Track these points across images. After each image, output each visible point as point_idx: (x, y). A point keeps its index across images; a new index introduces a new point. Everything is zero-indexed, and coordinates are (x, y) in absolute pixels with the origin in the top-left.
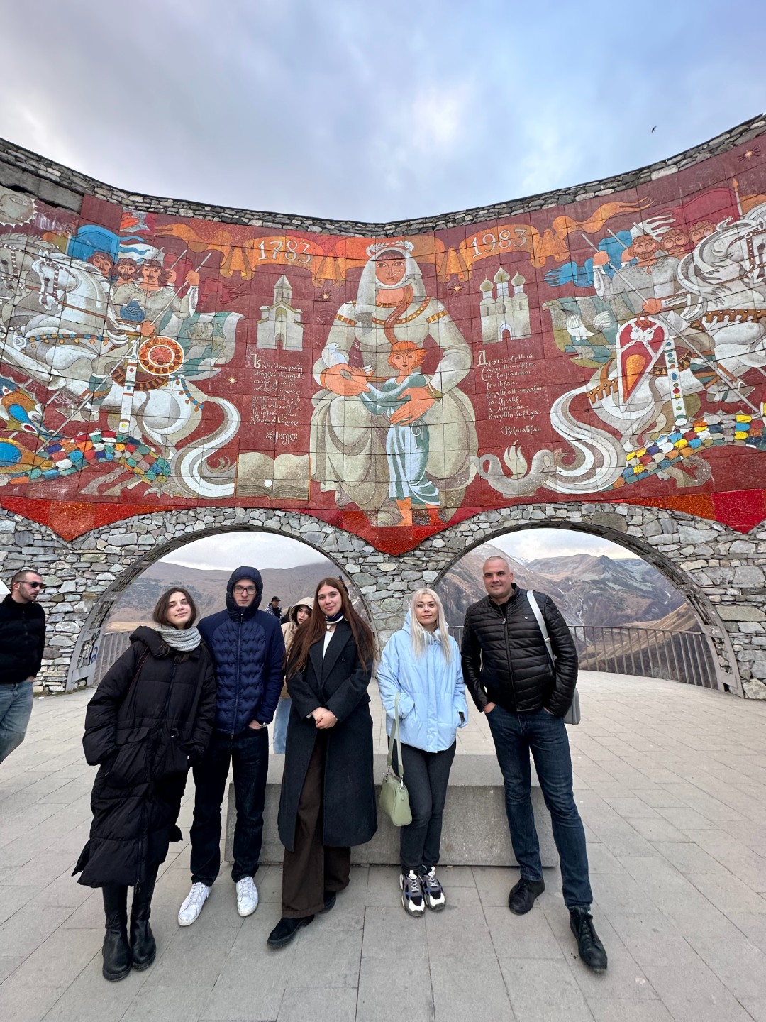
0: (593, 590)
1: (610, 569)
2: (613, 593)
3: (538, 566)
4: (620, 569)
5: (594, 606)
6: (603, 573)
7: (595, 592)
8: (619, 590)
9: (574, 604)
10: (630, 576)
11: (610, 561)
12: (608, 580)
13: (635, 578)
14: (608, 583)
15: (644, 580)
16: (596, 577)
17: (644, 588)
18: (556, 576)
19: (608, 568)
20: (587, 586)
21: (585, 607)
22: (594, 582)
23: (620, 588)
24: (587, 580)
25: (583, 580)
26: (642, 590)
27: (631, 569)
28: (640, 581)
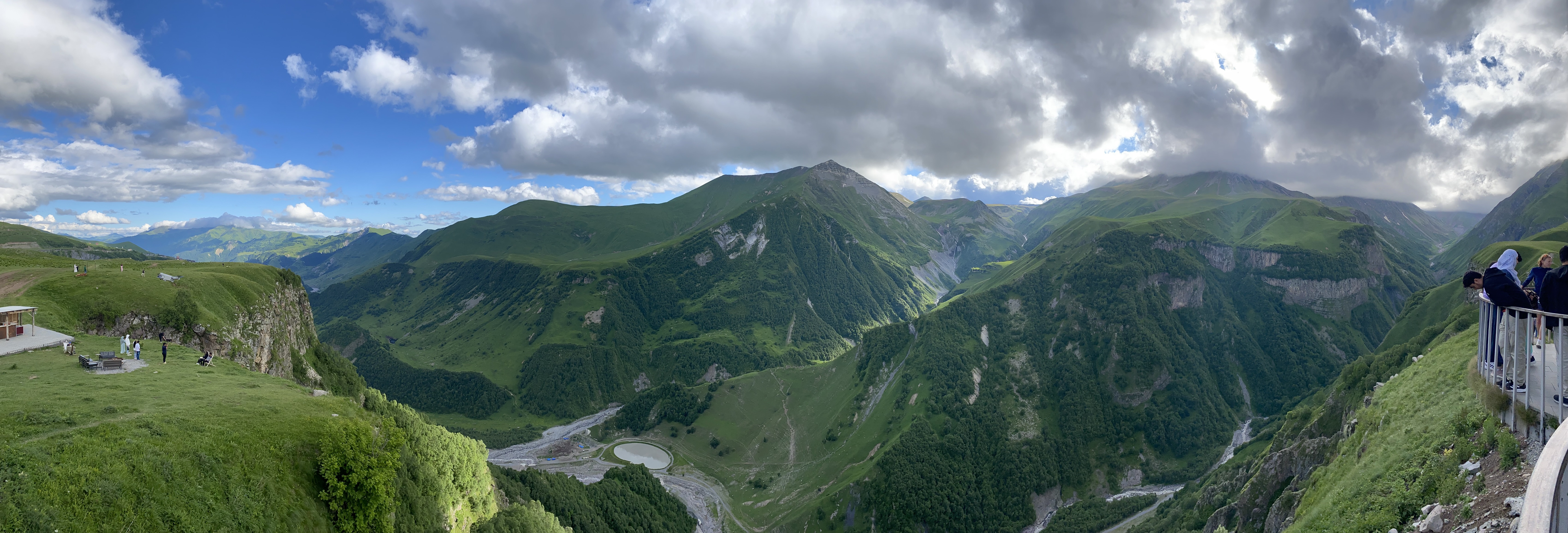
5: (966, 248)
7: (969, 236)
8: (987, 233)
9: (950, 247)
10: (1000, 221)
11: (985, 206)
12: (980, 224)
13: (1004, 224)
14: (981, 227)
15: (1009, 226)
16: (971, 221)
17: (1008, 233)
18: (937, 219)
19: (982, 212)
20: (963, 229)
21: (959, 249)
23: (989, 231)
24: (963, 223)
25: (960, 223)
26: (1006, 234)
28: (1007, 226)
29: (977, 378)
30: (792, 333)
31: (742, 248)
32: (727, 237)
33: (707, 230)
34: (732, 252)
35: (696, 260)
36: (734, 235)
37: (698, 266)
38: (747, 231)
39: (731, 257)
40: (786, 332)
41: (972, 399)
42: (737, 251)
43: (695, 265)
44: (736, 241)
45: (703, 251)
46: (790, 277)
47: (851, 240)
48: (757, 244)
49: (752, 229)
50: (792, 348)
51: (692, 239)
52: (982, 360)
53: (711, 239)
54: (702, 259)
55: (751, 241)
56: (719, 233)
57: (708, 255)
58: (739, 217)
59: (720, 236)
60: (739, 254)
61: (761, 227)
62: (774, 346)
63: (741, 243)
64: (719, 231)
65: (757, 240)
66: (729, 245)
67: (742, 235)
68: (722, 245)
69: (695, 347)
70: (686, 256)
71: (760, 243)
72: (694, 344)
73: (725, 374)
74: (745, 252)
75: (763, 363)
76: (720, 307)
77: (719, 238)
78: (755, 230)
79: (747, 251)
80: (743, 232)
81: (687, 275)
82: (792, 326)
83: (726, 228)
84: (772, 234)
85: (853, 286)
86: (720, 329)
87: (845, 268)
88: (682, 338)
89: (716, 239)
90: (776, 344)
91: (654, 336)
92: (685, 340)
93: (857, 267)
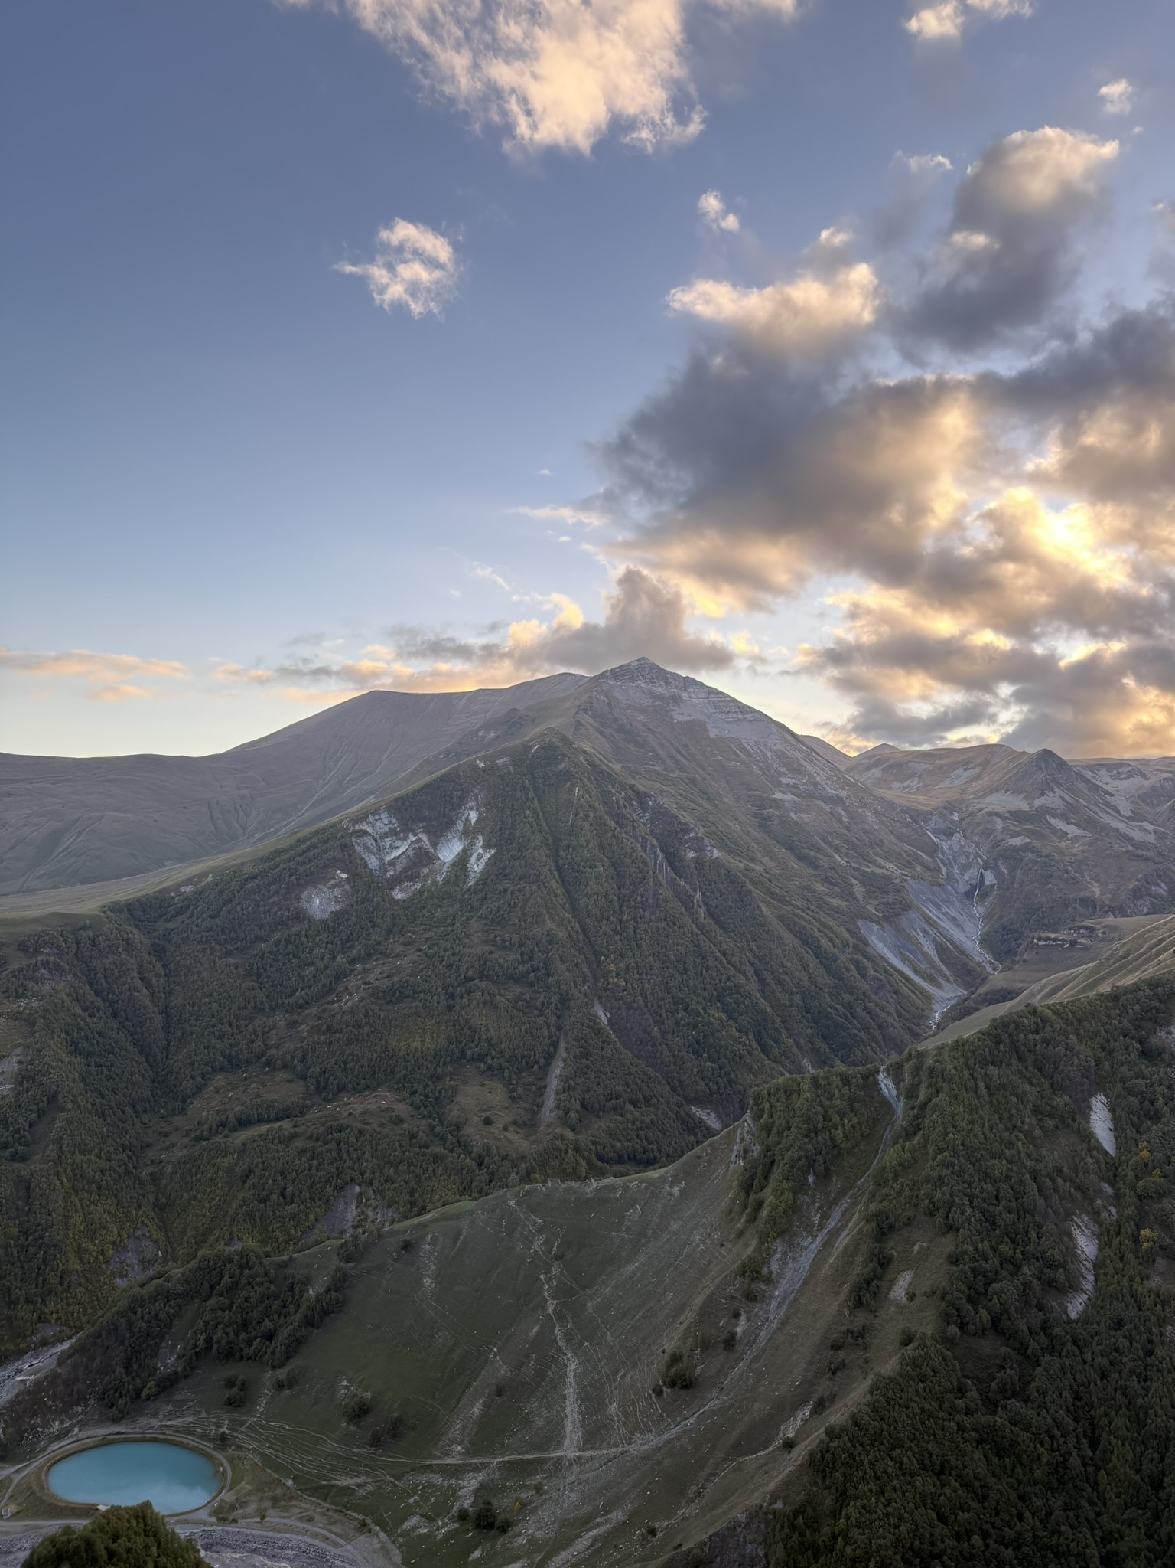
0: (1014, 835)
1: (1059, 784)
2: (1063, 845)
3: (877, 772)
4: (1081, 786)
5: (1014, 875)
6: (1042, 795)
7: (1017, 841)
8: (1077, 838)
10: (1107, 804)
11: (1062, 764)
12: (1052, 813)
13: (1117, 811)
14: (1053, 821)
15: (1137, 817)
16: (1020, 804)
17: (1137, 835)
18: (921, 798)
19: (1054, 780)
20: (1000, 825)
21: (990, 879)
22: (1017, 815)
23: (1079, 832)
24: (1000, 810)
25: (990, 809)
26: (1130, 840)
27: (1107, 788)
28: (1129, 818)
29: (1086, 1245)
30: (557, 1093)
31: (425, 871)
32: (387, 842)
33: (334, 825)
34: (401, 882)
35: (305, 905)
36: (405, 839)
37: (310, 920)
38: (439, 831)
39: (398, 895)
40: (542, 1090)
41: (1075, 1307)
42: (412, 878)
43: (300, 916)
44: (410, 853)
45: (325, 880)
46: (550, 942)
47: (700, 849)
48: (462, 861)
49: (450, 824)
50: (559, 1130)
51: (292, 848)
52: (1099, 1192)
53: (344, 847)
54: (319, 903)
55: (449, 852)
56: (366, 833)
57: (337, 892)
58: (419, 791)
59: (370, 841)
60: (418, 886)
61: (473, 816)
62: (511, 1129)
63: (423, 858)
64: (365, 827)
65: (464, 851)
66: (392, 863)
67: (424, 837)
68: (373, 862)
69: (299, 1144)
70: (277, 892)
71: (473, 860)
72: (294, 1136)
73: (380, 1217)
74: (435, 882)
75: (482, 1176)
76: (366, 1029)
77: (366, 847)
78: (460, 825)
79: (440, 879)
80: (426, 831)
81: (277, 944)
82: (558, 1072)
83: (383, 823)
84: (501, 836)
85: (707, 968)
86: (367, 1087)
87: (687, 919)
88: (260, 1121)
89: (359, 849)
90: (515, 1123)
91: (178, 1120)
92: (268, 1126)
93: (717, 921)
